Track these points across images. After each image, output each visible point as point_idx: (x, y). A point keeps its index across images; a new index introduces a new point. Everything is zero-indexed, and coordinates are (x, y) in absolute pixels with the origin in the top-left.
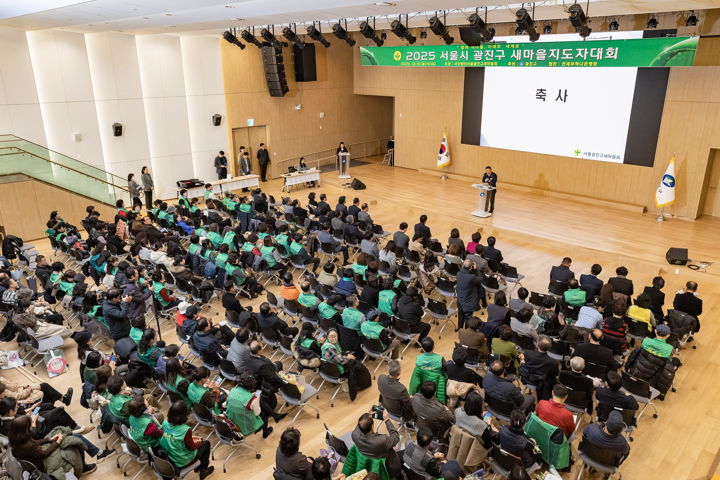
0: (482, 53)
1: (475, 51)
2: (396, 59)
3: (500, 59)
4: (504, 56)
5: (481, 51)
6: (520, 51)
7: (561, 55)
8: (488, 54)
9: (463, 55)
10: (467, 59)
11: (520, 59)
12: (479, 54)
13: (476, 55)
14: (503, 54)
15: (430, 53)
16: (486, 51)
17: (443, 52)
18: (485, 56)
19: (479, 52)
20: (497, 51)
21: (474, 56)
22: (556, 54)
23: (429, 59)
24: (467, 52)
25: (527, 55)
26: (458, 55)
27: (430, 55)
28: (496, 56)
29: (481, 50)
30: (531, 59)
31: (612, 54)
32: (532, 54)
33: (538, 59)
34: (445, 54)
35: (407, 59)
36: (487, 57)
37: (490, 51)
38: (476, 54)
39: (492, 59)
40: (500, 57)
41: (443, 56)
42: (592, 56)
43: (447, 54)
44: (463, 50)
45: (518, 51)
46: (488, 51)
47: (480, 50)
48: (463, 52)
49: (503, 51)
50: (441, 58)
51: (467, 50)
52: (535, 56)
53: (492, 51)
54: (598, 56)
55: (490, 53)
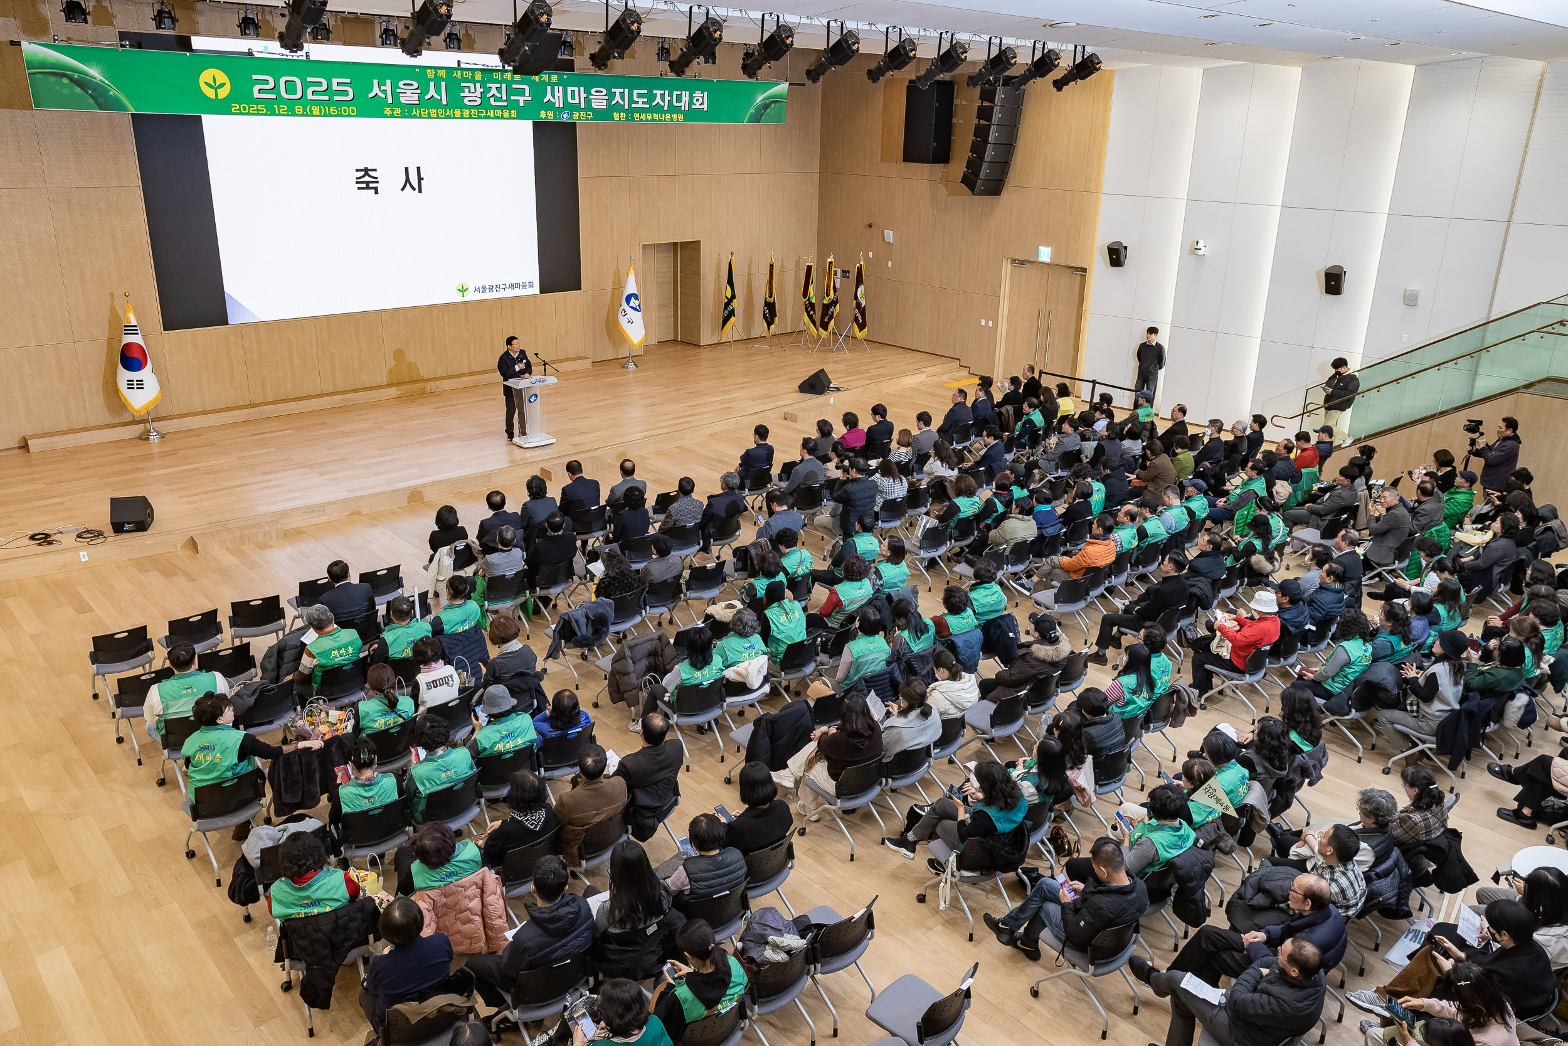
0: (479, 90)
1: (463, 84)
2: (210, 93)
3: (522, 104)
4: (530, 98)
5: (478, 85)
6: (561, 88)
7: (631, 101)
8: (494, 91)
9: (432, 92)
10: (444, 102)
11: (561, 106)
12: (473, 90)
13: (466, 93)
14: (527, 93)
15: (335, 81)
16: (488, 85)
17: (375, 82)
18: (489, 95)
19: (472, 85)
20: (514, 86)
21: (462, 94)
22: (623, 99)
23: (336, 98)
24: (443, 84)
25: (573, 98)
26: (419, 91)
27: (335, 87)
28: (512, 98)
29: (478, 81)
30: (583, 106)
31: (701, 102)
32: (583, 95)
33: (594, 105)
34: (383, 88)
35: (256, 95)
36: (492, 99)
37: (499, 86)
38: (466, 90)
39: (505, 104)
40: (521, 99)
41: (376, 90)
42: (675, 104)
43: (388, 87)
44: (431, 80)
45: (556, 87)
46: (494, 86)
47: (474, 82)
48: (432, 84)
49: (527, 88)
50: (371, 95)
51: (442, 79)
52: (588, 101)
53: (504, 86)
54: (682, 104)
55: (499, 89)
